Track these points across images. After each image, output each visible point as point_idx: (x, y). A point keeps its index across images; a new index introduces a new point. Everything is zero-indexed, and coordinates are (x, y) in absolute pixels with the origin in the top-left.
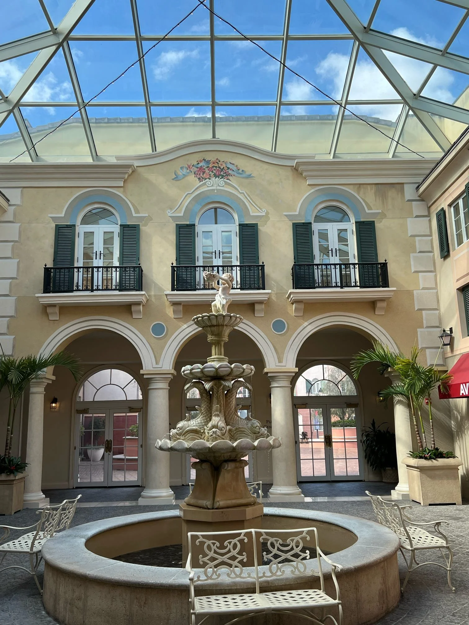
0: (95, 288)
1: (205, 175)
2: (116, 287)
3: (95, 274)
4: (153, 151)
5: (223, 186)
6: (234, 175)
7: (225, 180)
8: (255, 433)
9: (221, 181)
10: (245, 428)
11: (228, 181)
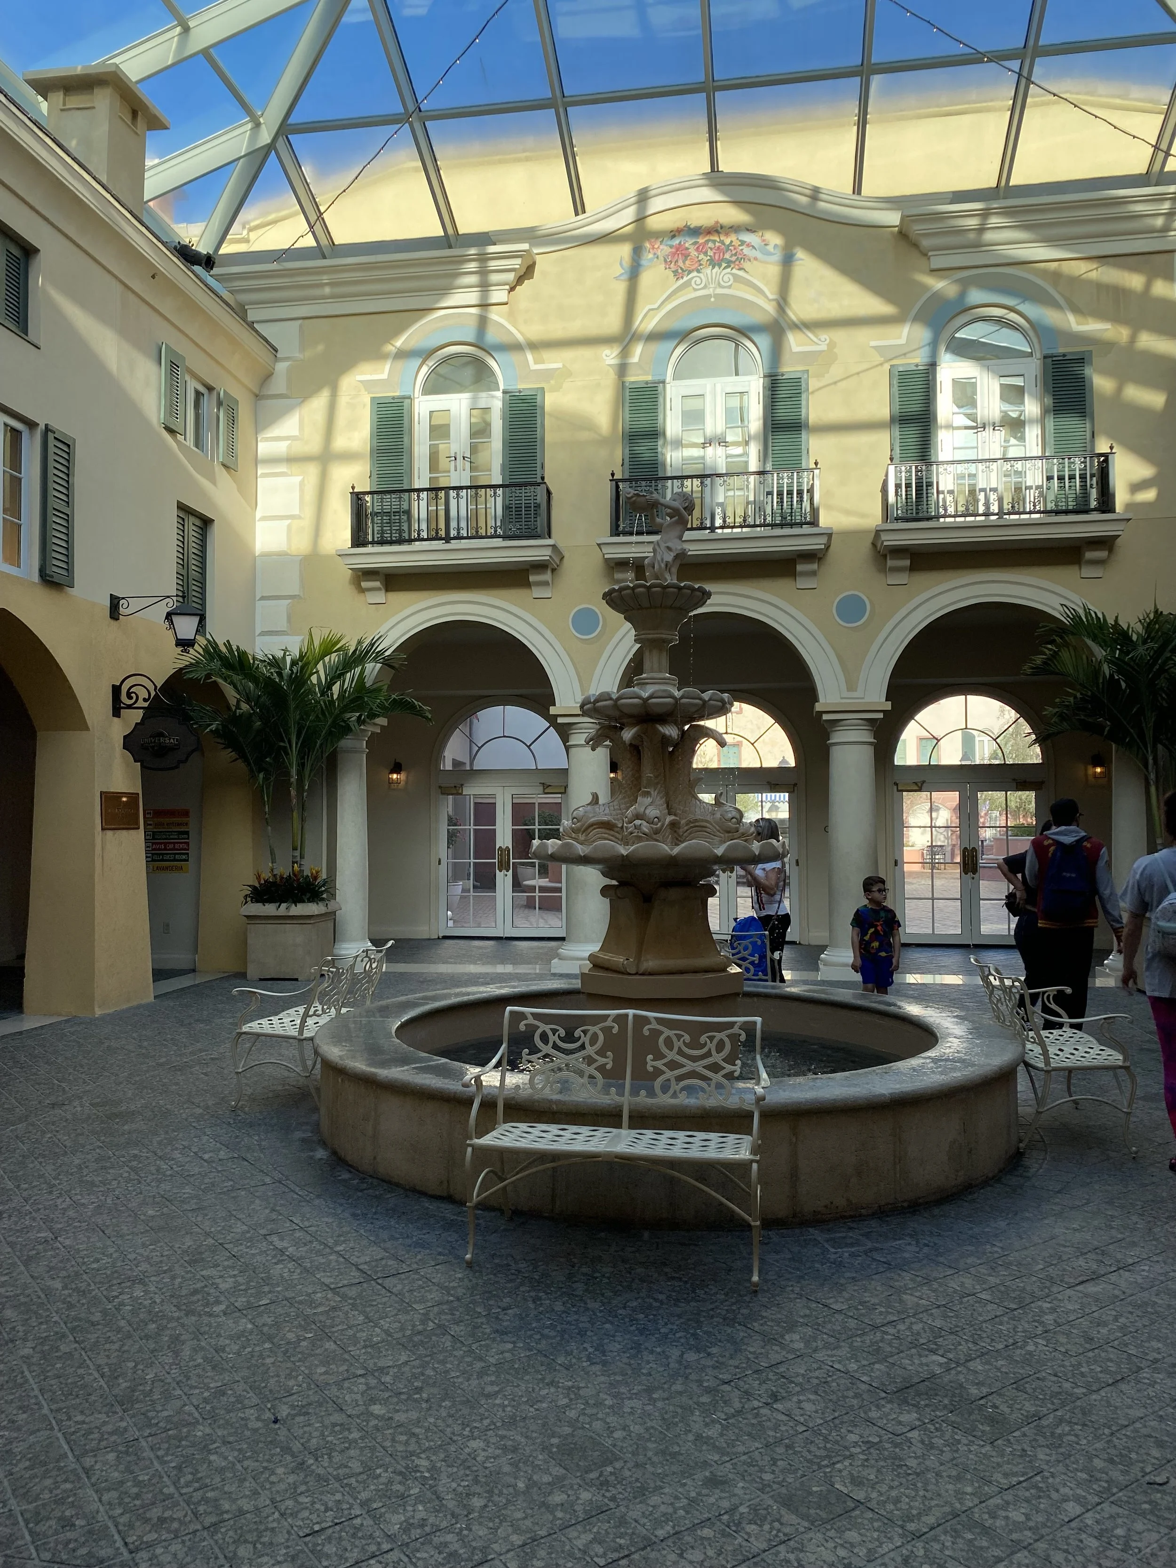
0: (453, 533)
1: (687, 262)
2: (496, 531)
3: (453, 503)
4: (577, 214)
5: (730, 287)
6: (756, 259)
7: (734, 271)
8: (729, 832)
9: (725, 275)
10: (707, 821)
11: (741, 273)
